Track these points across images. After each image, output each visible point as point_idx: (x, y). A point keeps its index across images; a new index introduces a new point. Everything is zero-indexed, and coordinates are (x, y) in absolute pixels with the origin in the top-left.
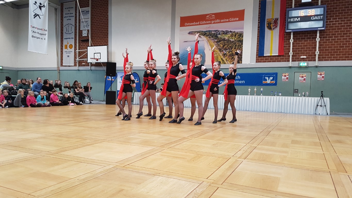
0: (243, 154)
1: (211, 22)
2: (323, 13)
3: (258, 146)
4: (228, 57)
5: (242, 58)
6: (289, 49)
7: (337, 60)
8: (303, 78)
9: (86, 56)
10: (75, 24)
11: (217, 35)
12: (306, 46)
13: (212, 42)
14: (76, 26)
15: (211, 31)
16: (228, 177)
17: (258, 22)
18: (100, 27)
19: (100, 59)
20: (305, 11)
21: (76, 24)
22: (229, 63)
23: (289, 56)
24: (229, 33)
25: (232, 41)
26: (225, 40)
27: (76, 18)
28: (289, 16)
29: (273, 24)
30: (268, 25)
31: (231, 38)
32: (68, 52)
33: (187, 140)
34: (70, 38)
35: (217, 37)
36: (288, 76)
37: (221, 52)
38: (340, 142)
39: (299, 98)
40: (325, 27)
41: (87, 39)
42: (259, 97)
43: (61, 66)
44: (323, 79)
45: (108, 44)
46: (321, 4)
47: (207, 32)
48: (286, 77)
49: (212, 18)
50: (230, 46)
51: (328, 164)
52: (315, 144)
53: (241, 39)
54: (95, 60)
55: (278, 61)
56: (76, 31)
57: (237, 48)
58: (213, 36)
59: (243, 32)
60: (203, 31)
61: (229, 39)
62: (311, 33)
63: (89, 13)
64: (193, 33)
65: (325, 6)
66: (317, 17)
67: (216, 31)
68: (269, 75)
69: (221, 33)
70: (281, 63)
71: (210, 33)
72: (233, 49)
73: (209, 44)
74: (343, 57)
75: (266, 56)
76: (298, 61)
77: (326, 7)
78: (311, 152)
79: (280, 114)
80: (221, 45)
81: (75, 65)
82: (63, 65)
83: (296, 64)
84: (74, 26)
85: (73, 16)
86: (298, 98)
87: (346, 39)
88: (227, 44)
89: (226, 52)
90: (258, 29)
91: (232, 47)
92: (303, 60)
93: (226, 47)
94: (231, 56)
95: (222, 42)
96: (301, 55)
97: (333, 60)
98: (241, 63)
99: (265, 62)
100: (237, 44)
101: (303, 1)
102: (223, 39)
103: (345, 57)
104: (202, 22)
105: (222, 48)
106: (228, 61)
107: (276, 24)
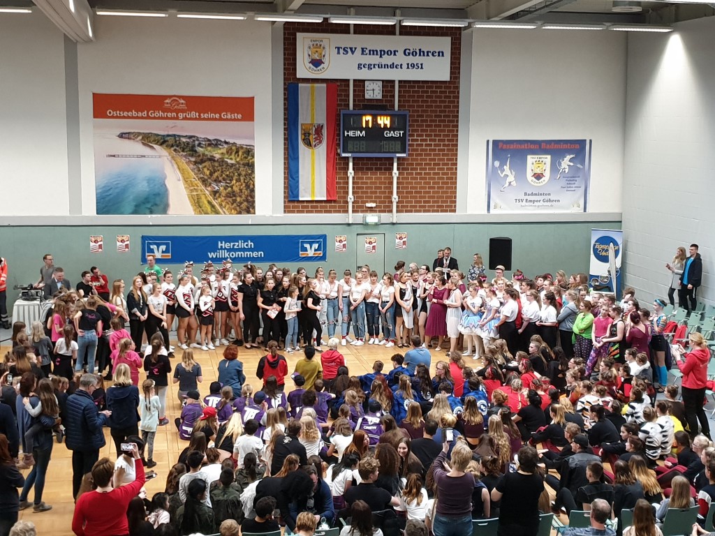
1: (177, 115)
4: (223, 198)
5: (254, 202)
6: (347, 188)
7: (425, 211)
8: (372, 246)
11: (195, 147)
12: (375, 183)
13: (183, 161)
15: (179, 136)
17: (284, 128)
22: (227, 213)
23: (348, 203)
24: (223, 145)
25: (231, 164)
26: (214, 161)
29: (314, 135)
30: (303, 137)
31: (227, 156)
35: (196, 151)
36: (345, 242)
37: (206, 186)
44: (404, 246)
46: (400, 109)
47: (169, 138)
48: (342, 244)
49: (178, 105)
50: (227, 175)
53: (250, 161)
55: (326, 212)
57: (242, 181)
58: (184, 149)
59: (253, 146)
60: (158, 135)
61: (222, 158)
64: (131, 136)
66: (394, 133)
67: (190, 137)
68: (311, 239)
69: (204, 143)
70: (331, 214)
71: (178, 142)
72: (234, 181)
73: (176, 166)
74: (434, 206)
75: (303, 201)
76: (362, 212)
80: (205, 170)
83: (359, 217)
87: (438, 174)
88: (220, 170)
89: (220, 187)
90: (285, 144)
91: (232, 178)
92: (371, 210)
93: (217, 177)
94: (231, 197)
95: (207, 165)
96: (367, 202)
97: (420, 211)
98: (254, 213)
99: (303, 212)
100: (243, 170)
101: (367, 97)
102: (209, 157)
103: (438, 206)
104: (154, 113)
105: (209, 178)
106: (225, 207)
107: (320, 137)
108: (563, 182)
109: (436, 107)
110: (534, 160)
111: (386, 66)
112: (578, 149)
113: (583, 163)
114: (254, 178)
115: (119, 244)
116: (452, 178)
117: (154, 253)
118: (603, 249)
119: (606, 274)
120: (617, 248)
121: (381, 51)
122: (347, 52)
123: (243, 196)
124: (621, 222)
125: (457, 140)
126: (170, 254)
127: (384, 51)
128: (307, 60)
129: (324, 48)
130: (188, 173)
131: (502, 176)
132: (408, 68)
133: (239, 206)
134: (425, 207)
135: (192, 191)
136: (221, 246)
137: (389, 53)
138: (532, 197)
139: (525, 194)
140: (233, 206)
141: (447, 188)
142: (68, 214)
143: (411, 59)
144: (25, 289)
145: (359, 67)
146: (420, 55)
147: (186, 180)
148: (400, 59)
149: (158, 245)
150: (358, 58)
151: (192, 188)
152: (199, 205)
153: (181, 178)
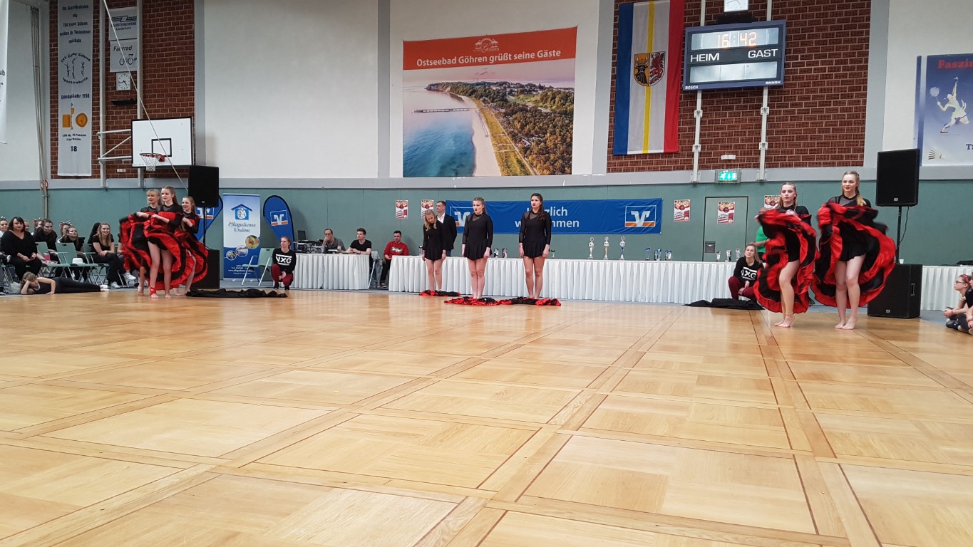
0: (573, 416)
1: (488, 59)
2: (777, 43)
3: (611, 394)
4: (534, 156)
5: (570, 159)
6: (694, 136)
7: (811, 165)
8: (727, 214)
9: (128, 149)
10: (94, 56)
11: (506, 95)
12: (736, 127)
13: (493, 112)
14: (98, 60)
15: (489, 84)
16: (534, 480)
17: (613, 63)
18: (170, 65)
19: (171, 156)
20: (732, 37)
21: (98, 56)
22: (538, 173)
23: (692, 155)
24: (537, 91)
25: (545, 113)
26: (527, 111)
27: (96, 37)
28: (693, 48)
29: (651, 68)
30: (637, 71)
31: (541, 104)
32: (74, 135)
33: (424, 384)
34: (78, 96)
35: (506, 100)
36: (689, 209)
37: (515, 143)
38: (818, 377)
39: (718, 267)
40: (782, 78)
41: (132, 99)
42: (615, 263)
43: (52, 177)
45: (193, 115)
46: (774, 18)
47: (478, 87)
48: (683, 211)
49: (489, 47)
50: (540, 128)
51: (790, 437)
52: (759, 385)
53: (569, 108)
54: (154, 158)
55: (663, 169)
56: (98, 75)
57: (558, 133)
58: (494, 99)
59: (573, 89)
60: (466, 85)
61: (536, 107)
62: (748, 93)
63: (135, 24)
64: (440, 88)
65: (783, 22)
66: (763, 52)
67: (501, 84)
68: (641, 205)
69: (516, 90)
70: (670, 172)
71: (487, 91)
72: (548, 134)
73: (484, 120)
74: (826, 158)
75: (635, 155)
76: (714, 168)
77: (784, 26)
78: (746, 405)
79: (669, 307)
80: (516, 123)
81: (96, 174)
82: (59, 174)
83: (709, 175)
84: (89, 60)
85: (89, 32)
86: (714, 265)
88: (533, 122)
89: (531, 143)
90: (612, 83)
91: (546, 130)
92: (728, 164)
93: (529, 130)
94: (543, 154)
95: (518, 117)
96: (723, 153)
97: (801, 166)
98: (570, 173)
99: (631, 170)
100: (559, 120)
102: (520, 106)
104: (464, 58)
105: (520, 132)
106: (536, 167)
107: (659, 70)
114: (572, 129)
123: (558, 152)
125: (867, 61)
130: (497, 127)
131: (944, 109)
133: (553, 164)
134: (812, 158)
135: (500, 148)
141: (851, 129)
142: (376, 176)
147: (494, 136)
149: (463, 212)
151: (501, 145)
152: (507, 165)
153: (489, 134)
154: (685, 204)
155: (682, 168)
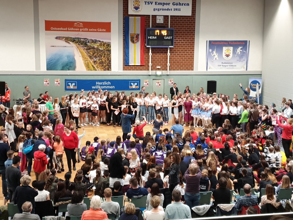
1: (79, 29)
2: (172, 35)
4: (98, 64)
5: (111, 66)
11: (87, 43)
12: (160, 58)
13: (82, 48)
15: (80, 38)
17: (123, 36)
22: (100, 70)
23: (149, 66)
24: (98, 42)
25: (101, 50)
26: (94, 49)
29: (136, 38)
30: (131, 39)
31: (100, 47)
35: (87, 45)
37: (91, 59)
46: (171, 27)
47: (76, 39)
48: (147, 83)
49: (80, 26)
50: (100, 55)
53: (109, 49)
55: (140, 70)
57: (106, 57)
58: (82, 44)
59: (110, 43)
60: (71, 38)
61: (98, 48)
64: (60, 38)
66: (168, 37)
67: (85, 39)
68: (134, 81)
69: (90, 41)
70: (142, 71)
72: (103, 57)
73: (79, 51)
74: (184, 68)
75: (131, 66)
76: (155, 70)
80: (91, 52)
83: (153, 72)
87: (186, 54)
88: (97, 53)
89: (97, 59)
90: (123, 42)
91: (102, 56)
92: (159, 69)
93: (96, 55)
94: (101, 64)
95: (92, 50)
96: (157, 66)
97: (179, 70)
98: (111, 70)
99: (131, 70)
100: (106, 53)
101: (157, 22)
102: (92, 47)
103: (186, 68)
104: (70, 29)
105: (92, 56)
106: (99, 68)
107: (138, 39)
108: (238, 58)
109: (186, 27)
110: (226, 49)
111: (165, 10)
112: (244, 44)
113: (246, 50)
114: (111, 56)
115: (56, 82)
116: (192, 56)
117: (70, 86)
118: (254, 86)
119: (255, 96)
120: (259, 85)
121: (163, 3)
122: (149, 4)
123: (106, 63)
124: (261, 75)
125: (194, 41)
126: (76, 87)
127: (164, 3)
128: (133, 7)
129: (140, 2)
130: (84, 54)
131: (213, 55)
132: (174, 10)
133: (105, 67)
134: (181, 68)
135: (85, 61)
136: (97, 84)
137: (167, 4)
138: (225, 64)
139: (222, 63)
140: (102, 68)
141: (190, 60)
142: (35, 70)
143: (176, 7)
144: (18, 100)
145: (154, 10)
146: (179, 5)
147: (83, 57)
148: (171, 6)
149: (72, 83)
150: (154, 6)
151: (85, 60)
152: (88, 67)
153: (81, 56)
154: (147, 81)
155: (146, 70)
